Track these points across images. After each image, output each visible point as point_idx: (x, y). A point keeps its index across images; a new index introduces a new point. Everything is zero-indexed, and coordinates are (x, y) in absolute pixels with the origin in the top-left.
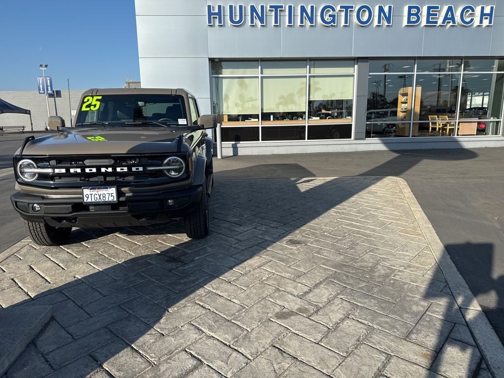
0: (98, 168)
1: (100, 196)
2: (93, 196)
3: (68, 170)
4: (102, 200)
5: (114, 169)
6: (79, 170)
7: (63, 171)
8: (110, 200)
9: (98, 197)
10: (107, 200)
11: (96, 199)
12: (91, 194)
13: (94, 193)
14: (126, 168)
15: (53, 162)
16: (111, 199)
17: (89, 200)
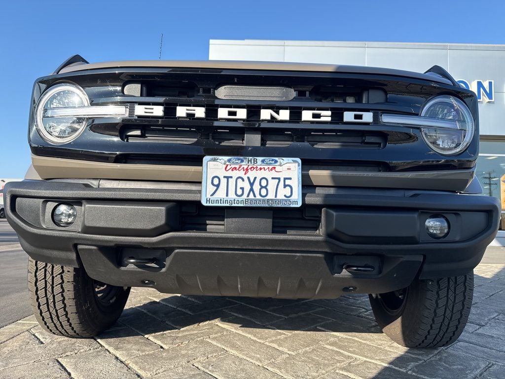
0: (254, 110)
1: (252, 184)
2: (232, 182)
3: (170, 110)
4: (258, 197)
5: (296, 114)
6: (200, 112)
7: (158, 111)
8: (280, 196)
9: (247, 188)
10: (271, 196)
11: (239, 192)
12: (228, 178)
13: (235, 174)
14: (329, 113)
15: (133, 90)
16: (283, 193)
17: (221, 194)
